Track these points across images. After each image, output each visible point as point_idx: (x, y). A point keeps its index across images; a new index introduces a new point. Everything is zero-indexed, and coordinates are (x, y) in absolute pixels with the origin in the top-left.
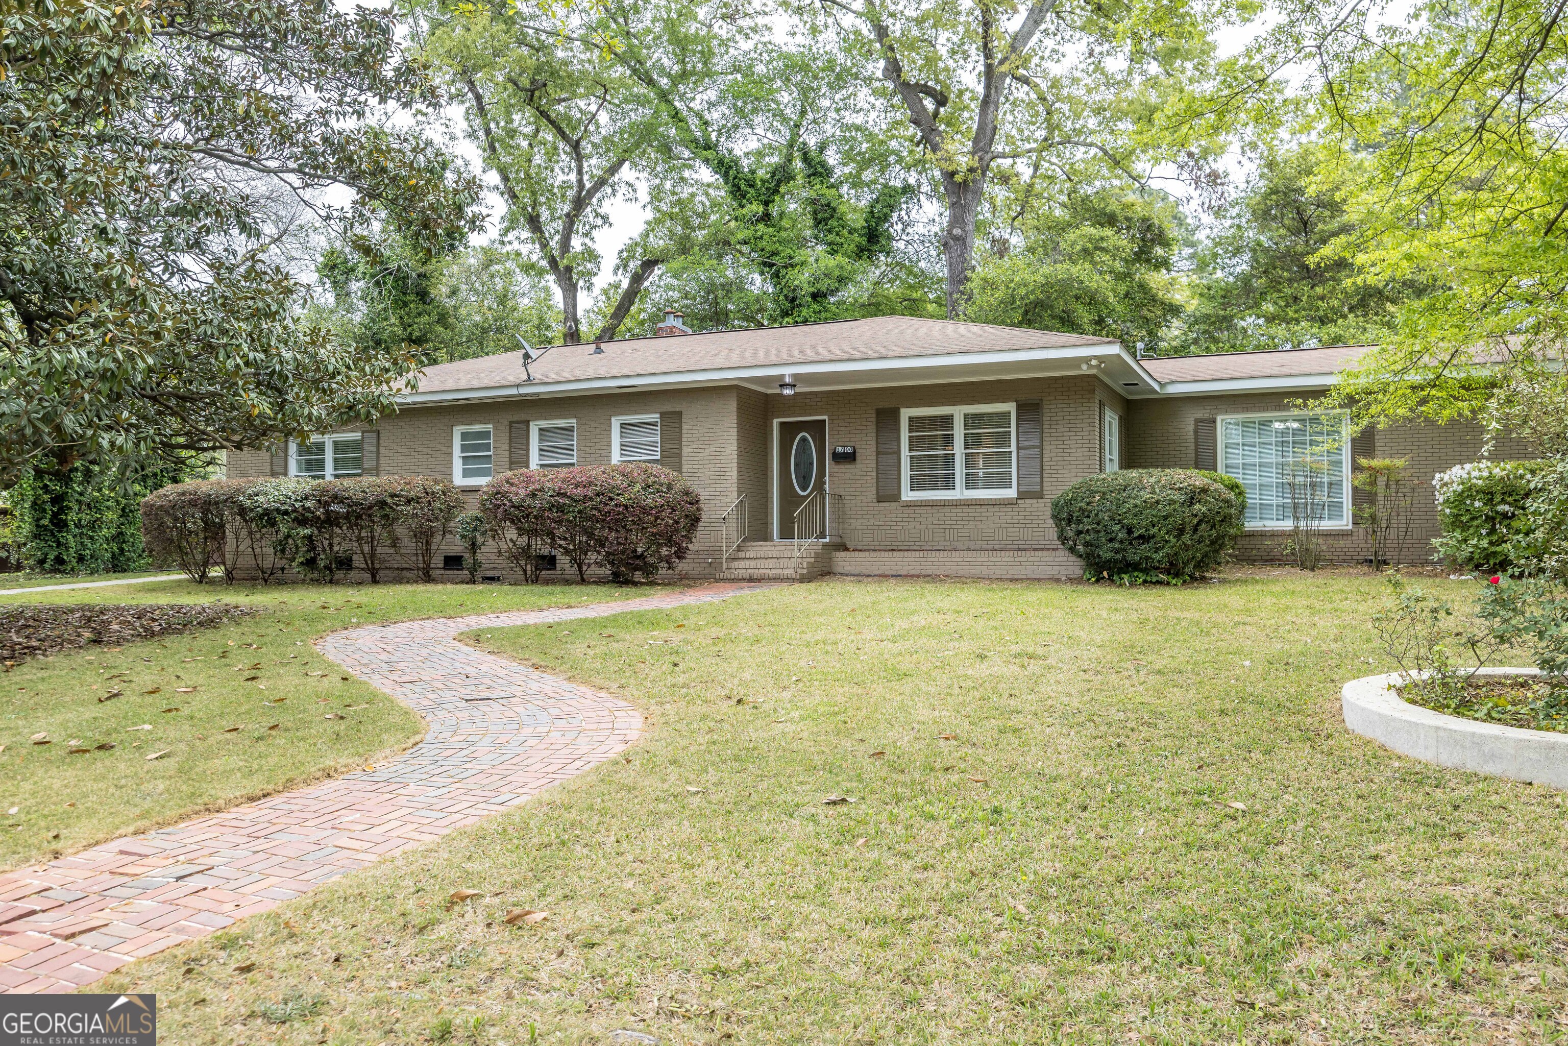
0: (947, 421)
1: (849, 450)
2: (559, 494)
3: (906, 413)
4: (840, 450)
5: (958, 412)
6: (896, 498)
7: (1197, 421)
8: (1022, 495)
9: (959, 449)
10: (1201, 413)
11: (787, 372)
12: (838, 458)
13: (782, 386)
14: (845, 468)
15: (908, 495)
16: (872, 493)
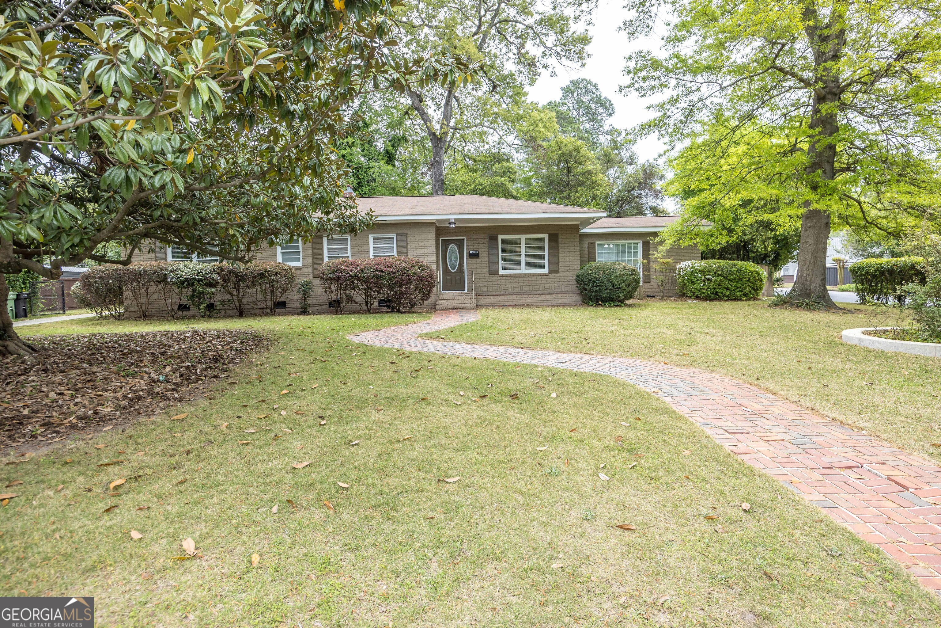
0: (518, 241)
1: (476, 252)
2: (377, 270)
3: (501, 237)
4: (472, 252)
5: (523, 237)
6: (497, 273)
7: (589, 244)
8: (550, 272)
9: (523, 252)
10: (590, 241)
11: (452, 218)
12: (471, 256)
13: (450, 223)
14: (475, 260)
15: (501, 272)
16: (487, 271)
